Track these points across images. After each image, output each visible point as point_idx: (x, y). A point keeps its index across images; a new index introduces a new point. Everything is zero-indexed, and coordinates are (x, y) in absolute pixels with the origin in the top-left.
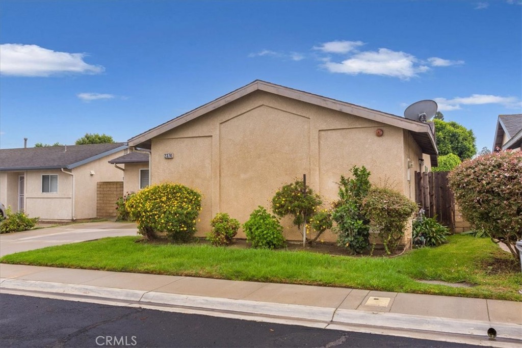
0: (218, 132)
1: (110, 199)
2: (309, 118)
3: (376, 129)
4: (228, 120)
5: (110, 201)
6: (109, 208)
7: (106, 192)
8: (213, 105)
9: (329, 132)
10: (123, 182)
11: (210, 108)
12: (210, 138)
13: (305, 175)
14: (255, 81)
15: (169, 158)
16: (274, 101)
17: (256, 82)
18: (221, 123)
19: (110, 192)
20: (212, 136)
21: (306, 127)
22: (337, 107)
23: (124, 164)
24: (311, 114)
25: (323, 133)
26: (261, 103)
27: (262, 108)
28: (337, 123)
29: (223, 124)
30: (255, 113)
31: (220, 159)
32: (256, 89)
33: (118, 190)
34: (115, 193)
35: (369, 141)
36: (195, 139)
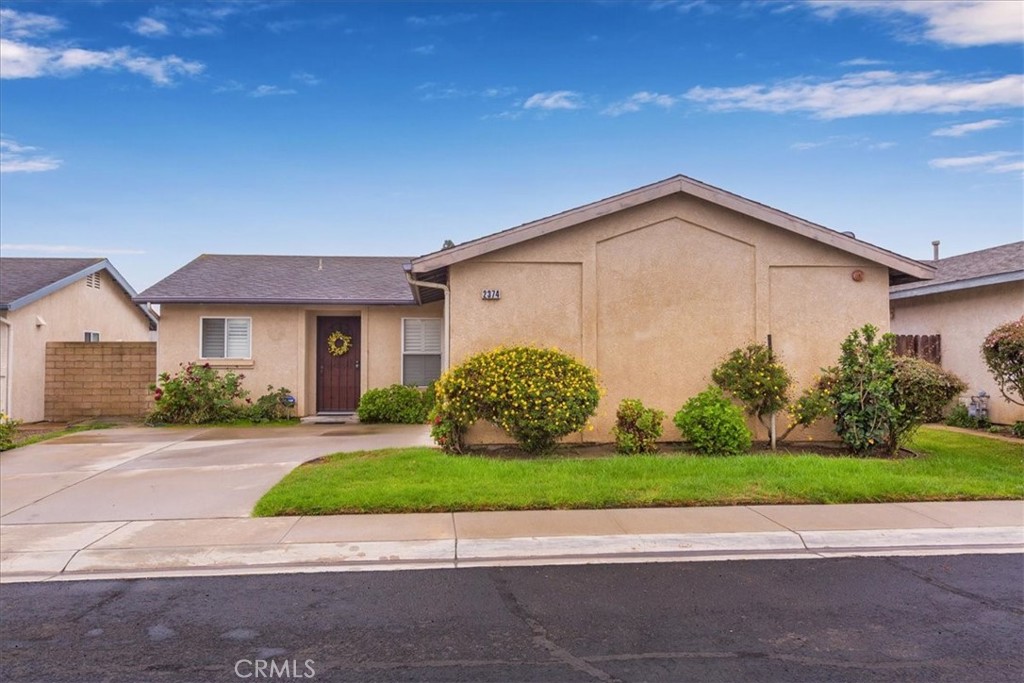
0: (595, 257)
1: (83, 379)
2: (753, 246)
3: (853, 270)
4: (612, 238)
5: (83, 383)
6: (80, 399)
7: (71, 365)
8: (598, 210)
9: (784, 271)
10: (155, 343)
11: (592, 215)
12: (577, 267)
13: (769, 337)
14: (677, 176)
15: (491, 298)
16: (696, 213)
17: (679, 178)
18: (598, 243)
19: (83, 365)
20: (581, 263)
21: (748, 260)
22: (810, 233)
23: (159, 306)
24: (757, 239)
25: (774, 271)
26: (673, 213)
27: (673, 222)
28: (798, 256)
29: (602, 244)
30: (662, 229)
31: (597, 304)
32: (678, 190)
33: (106, 359)
34: (97, 365)
35: (844, 287)
36: (546, 267)
